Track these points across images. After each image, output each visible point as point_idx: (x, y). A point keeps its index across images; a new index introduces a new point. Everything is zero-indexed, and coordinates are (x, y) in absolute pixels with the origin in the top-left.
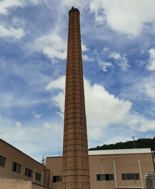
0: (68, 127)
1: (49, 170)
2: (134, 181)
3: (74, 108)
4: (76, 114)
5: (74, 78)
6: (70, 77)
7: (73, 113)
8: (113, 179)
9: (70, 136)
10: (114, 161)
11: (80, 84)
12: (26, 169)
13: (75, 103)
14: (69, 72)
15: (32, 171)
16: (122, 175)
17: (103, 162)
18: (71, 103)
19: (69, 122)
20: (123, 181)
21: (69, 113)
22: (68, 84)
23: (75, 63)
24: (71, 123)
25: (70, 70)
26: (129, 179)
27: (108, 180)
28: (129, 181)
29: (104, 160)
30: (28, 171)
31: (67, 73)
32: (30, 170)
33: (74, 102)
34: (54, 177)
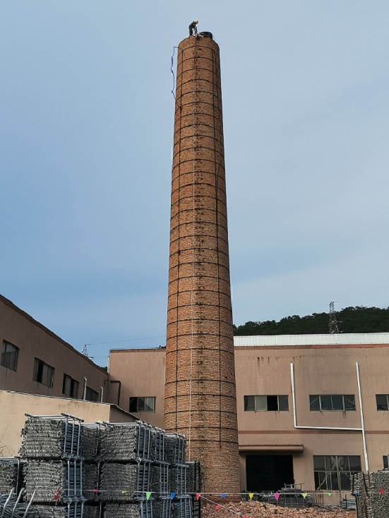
0: (181, 273)
1: (119, 382)
2: (339, 413)
3: (199, 223)
4: (205, 238)
5: (197, 136)
6: (186, 135)
7: (195, 235)
8: (285, 407)
9: (186, 295)
10: (292, 365)
11: (213, 156)
12: (65, 376)
13: (199, 209)
14: (184, 119)
15: (78, 383)
16: (311, 397)
17: (262, 366)
18: (189, 208)
19: (183, 260)
20: (312, 412)
21: (184, 237)
22: (182, 153)
23: (200, 92)
24: (190, 263)
25: (186, 113)
26: (329, 408)
27: (275, 409)
28: (327, 413)
29: (266, 360)
30: (68, 383)
31: (179, 122)
32: (73, 381)
33: (198, 205)
34: (131, 398)
